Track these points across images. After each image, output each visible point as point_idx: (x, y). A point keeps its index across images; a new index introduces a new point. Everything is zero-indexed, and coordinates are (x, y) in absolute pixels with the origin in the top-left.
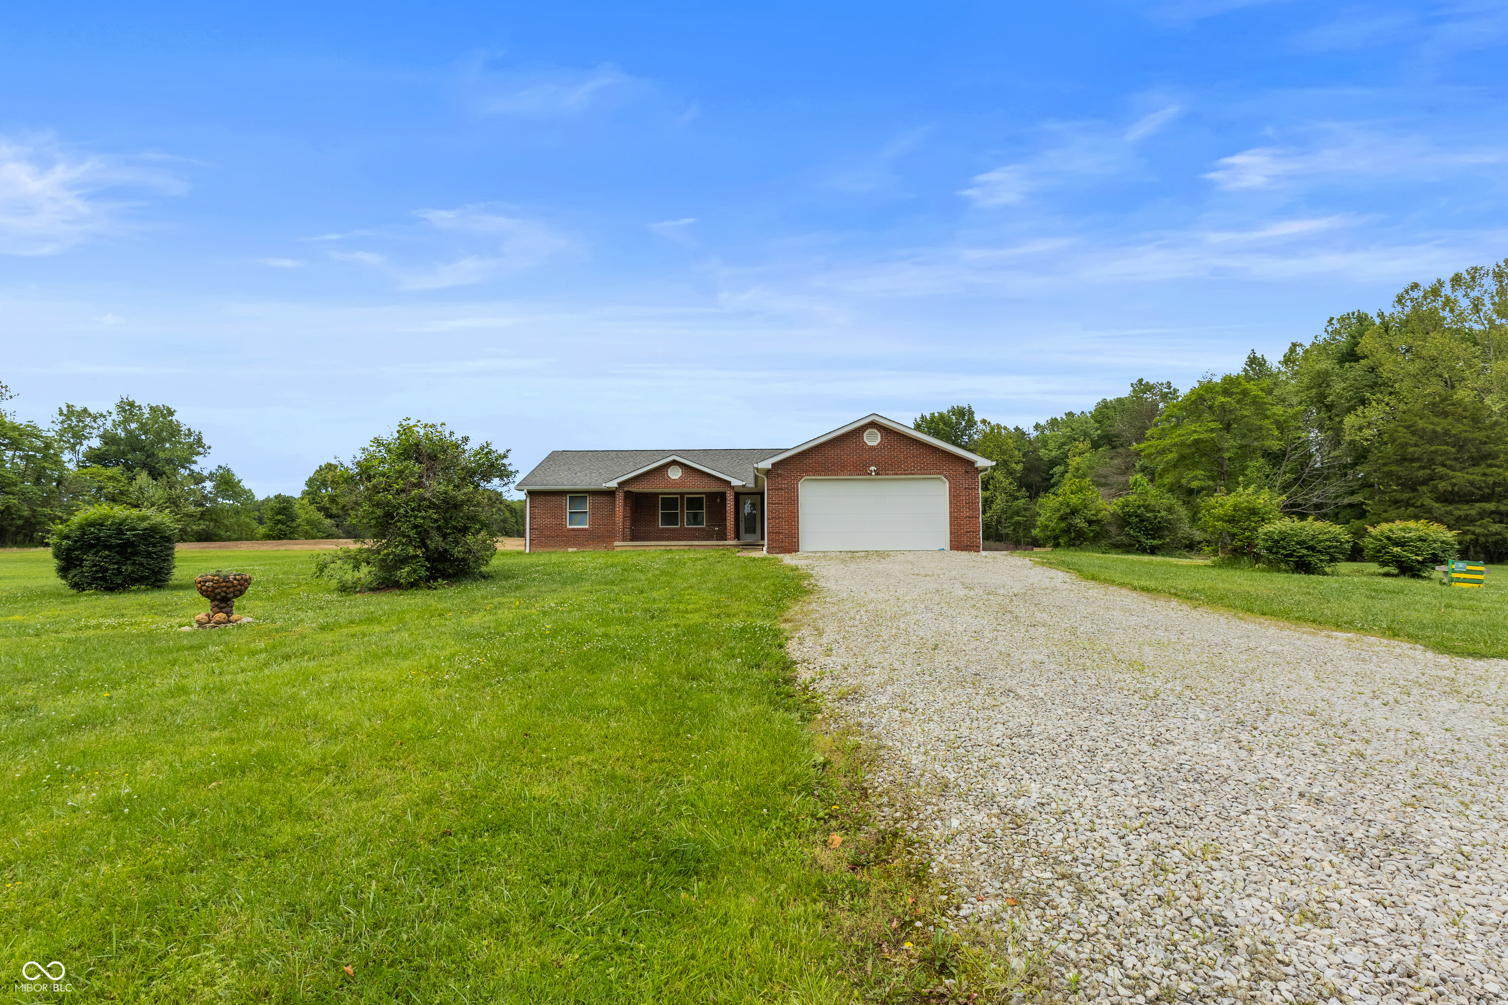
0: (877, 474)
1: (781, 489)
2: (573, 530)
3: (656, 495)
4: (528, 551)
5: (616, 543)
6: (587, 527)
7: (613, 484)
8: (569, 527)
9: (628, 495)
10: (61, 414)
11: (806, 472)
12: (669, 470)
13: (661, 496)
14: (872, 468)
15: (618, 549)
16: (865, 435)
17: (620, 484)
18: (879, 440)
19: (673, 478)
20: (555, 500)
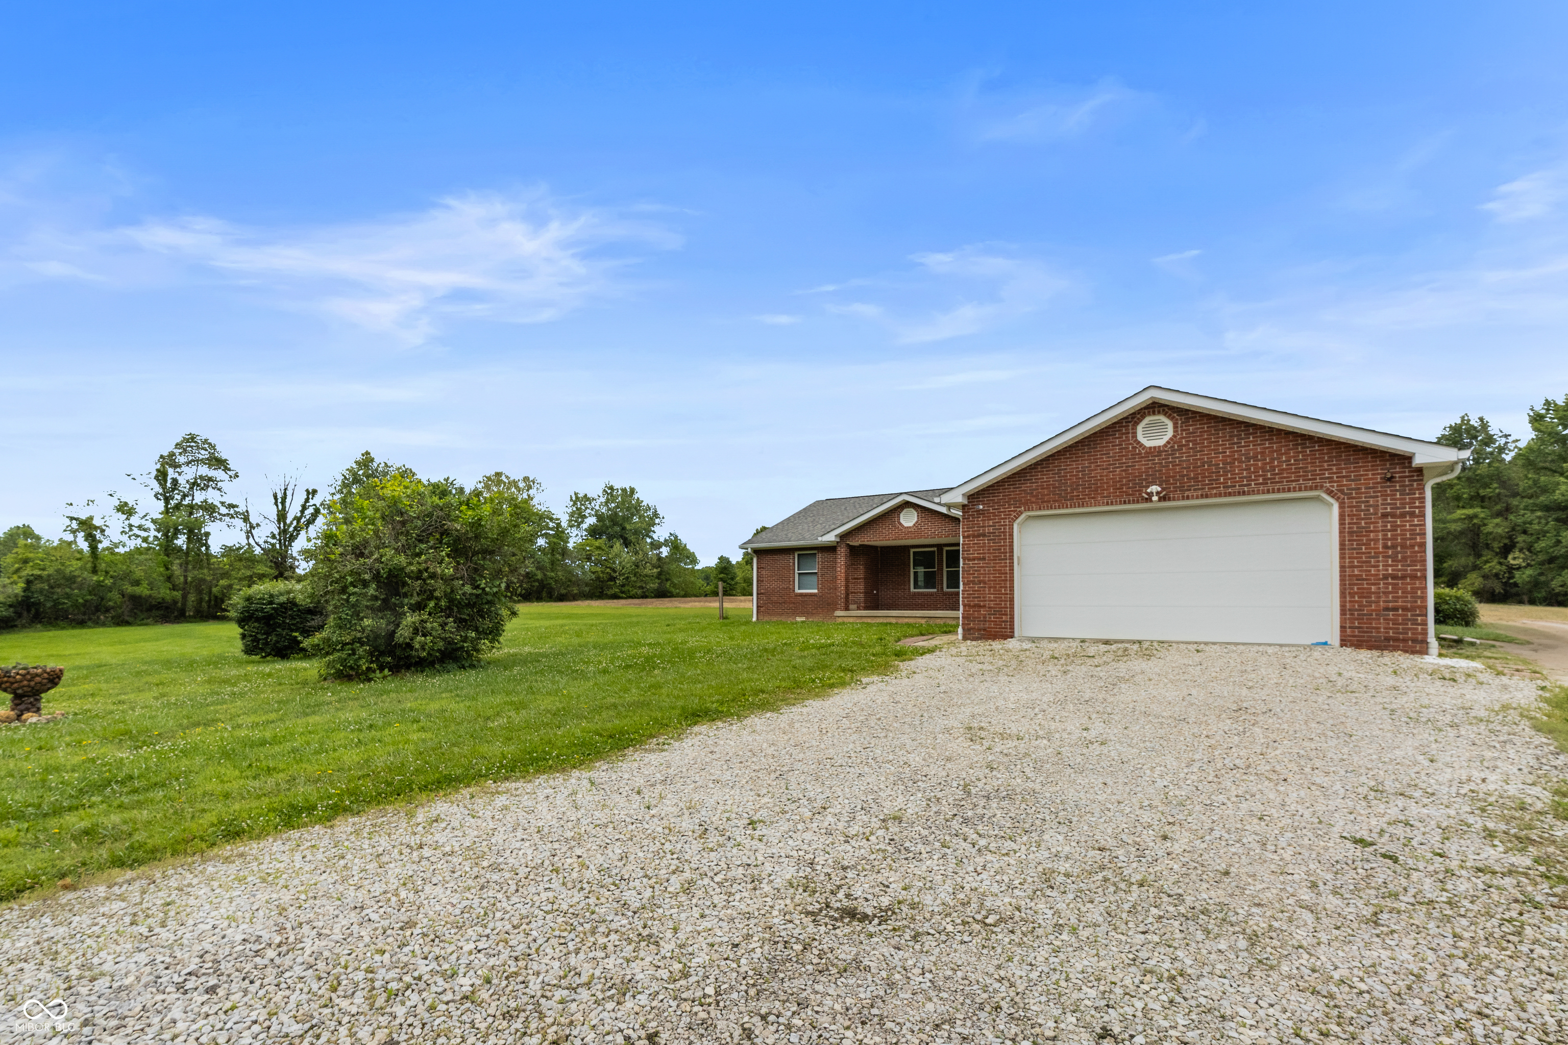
0: (1162, 499)
1: (984, 535)
2: (801, 595)
3: (906, 548)
4: (754, 619)
5: (838, 613)
6: (816, 591)
7: (831, 538)
8: (797, 591)
9: (854, 552)
10: (571, 500)
11: (1026, 504)
12: (901, 515)
13: (912, 551)
14: (1155, 488)
15: (840, 620)
16: (1140, 429)
17: (843, 536)
18: (1170, 433)
19: (906, 525)
20: (781, 559)
